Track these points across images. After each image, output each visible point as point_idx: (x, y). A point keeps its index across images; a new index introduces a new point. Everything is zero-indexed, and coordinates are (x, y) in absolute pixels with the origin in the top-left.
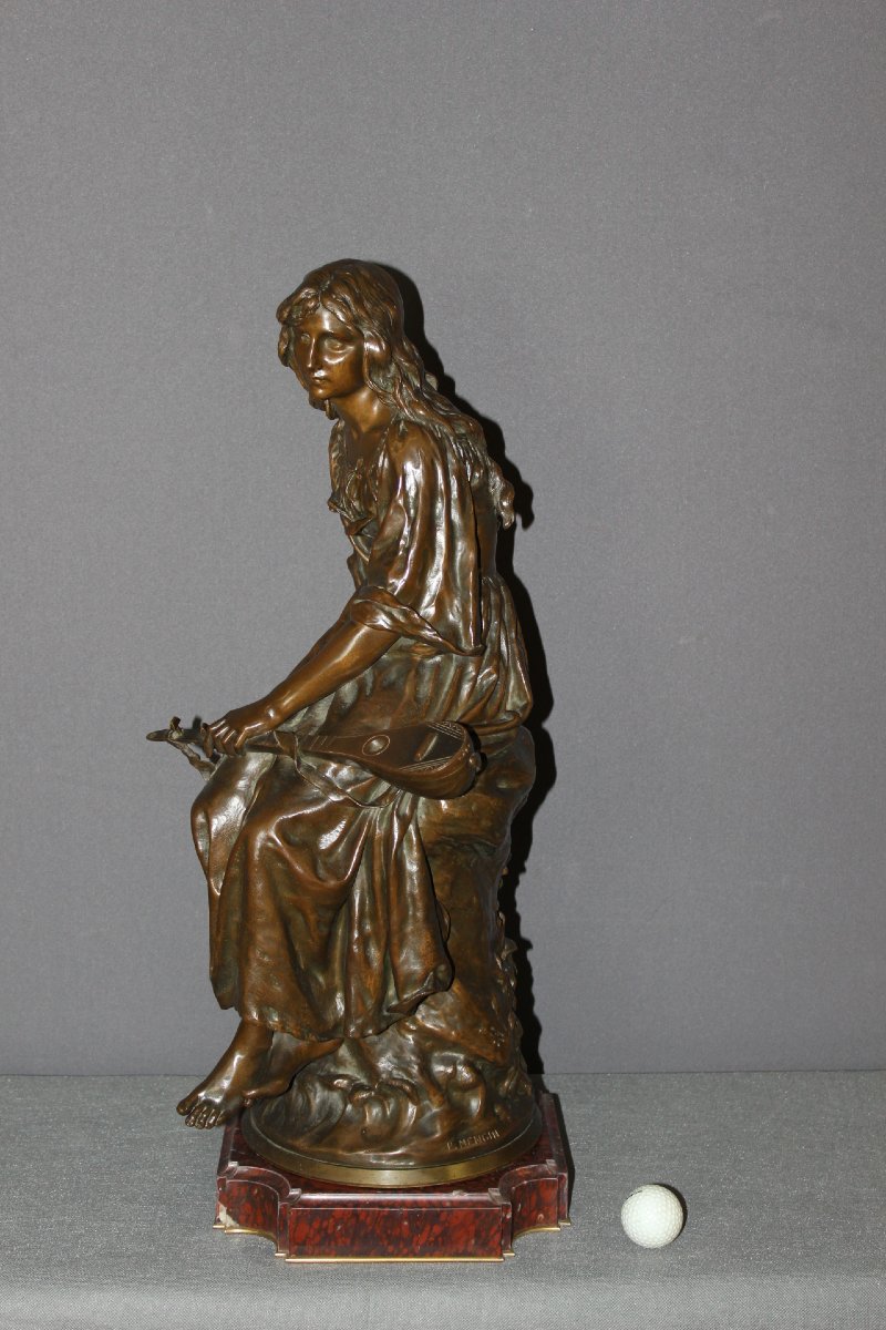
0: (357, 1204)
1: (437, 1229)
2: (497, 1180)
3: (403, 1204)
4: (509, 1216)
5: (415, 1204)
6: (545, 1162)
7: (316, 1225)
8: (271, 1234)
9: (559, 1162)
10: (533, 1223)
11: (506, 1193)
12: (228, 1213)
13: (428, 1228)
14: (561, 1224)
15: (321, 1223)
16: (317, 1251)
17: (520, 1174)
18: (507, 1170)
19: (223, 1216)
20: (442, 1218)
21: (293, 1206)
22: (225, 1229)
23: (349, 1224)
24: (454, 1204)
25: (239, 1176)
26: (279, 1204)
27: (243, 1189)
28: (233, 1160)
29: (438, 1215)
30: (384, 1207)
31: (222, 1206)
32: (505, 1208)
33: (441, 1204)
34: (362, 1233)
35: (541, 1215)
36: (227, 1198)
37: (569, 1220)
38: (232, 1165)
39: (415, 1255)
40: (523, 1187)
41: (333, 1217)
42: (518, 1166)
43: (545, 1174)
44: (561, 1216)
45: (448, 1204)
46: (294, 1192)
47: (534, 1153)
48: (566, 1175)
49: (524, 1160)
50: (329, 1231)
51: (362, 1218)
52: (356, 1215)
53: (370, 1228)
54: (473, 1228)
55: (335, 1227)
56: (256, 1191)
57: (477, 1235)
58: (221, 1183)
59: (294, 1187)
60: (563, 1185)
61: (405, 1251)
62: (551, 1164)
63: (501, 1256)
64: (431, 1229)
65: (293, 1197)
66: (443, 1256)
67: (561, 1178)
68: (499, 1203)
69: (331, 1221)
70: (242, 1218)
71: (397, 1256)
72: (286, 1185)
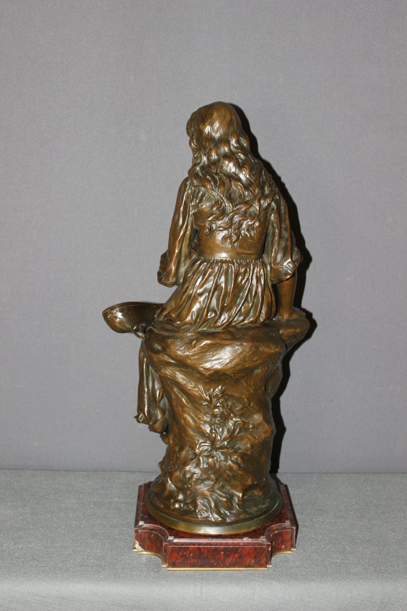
0: (200, 544)
1: (237, 556)
2: (264, 532)
3: (221, 544)
4: (270, 549)
5: (227, 544)
6: (285, 522)
7: (181, 554)
8: (160, 555)
9: (291, 522)
10: (280, 550)
11: (268, 538)
12: (140, 545)
13: (232, 555)
14: (292, 549)
15: (183, 553)
16: (181, 565)
17: (274, 528)
18: (268, 526)
19: (137, 546)
20: (239, 551)
21: (170, 545)
22: (138, 552)
23: (196, 553)
24: (245, 544)
25: (144, 529)
26: (164, 544)
27: (146, 535)
28: (142, 520)
29: (237, 549)
30: (212, 545)
31: (136, 542)
32: (268, 546)
33: (238, 544)
34: (202, 557)
35: (283, 546)
36: (139, 538)
37: (295, 548)
38: (141, 523)
39: (226, 567)
40: (275, 534)
41: (189, 550)
42: (273, 524)
43: (285, 528)
44: (293, 546)
45: (242, 544)
46: (170, 538)
47: (280, 518)
48: (295, 528)
49: (275, 521)
50: (187, 556)
51: (202, 550)
52: (199, 549)
53: (206, 555)
54: (253, 555)
55: (190, 554)
56: (152, 536)
57: (255, 557)
58: (136, 531)
59: (170, 535)
60: (294, 532)
61: (222, 565)
62: (287, 523)
63: (266, 567)
64: (234, 556)
65: (170, 540)
66: (240, 567)
67: (292, 529)
68: (266, 544)
69: (188, 552)
70: (146, 547)
71: (218, 567)
72: (166, 534)
